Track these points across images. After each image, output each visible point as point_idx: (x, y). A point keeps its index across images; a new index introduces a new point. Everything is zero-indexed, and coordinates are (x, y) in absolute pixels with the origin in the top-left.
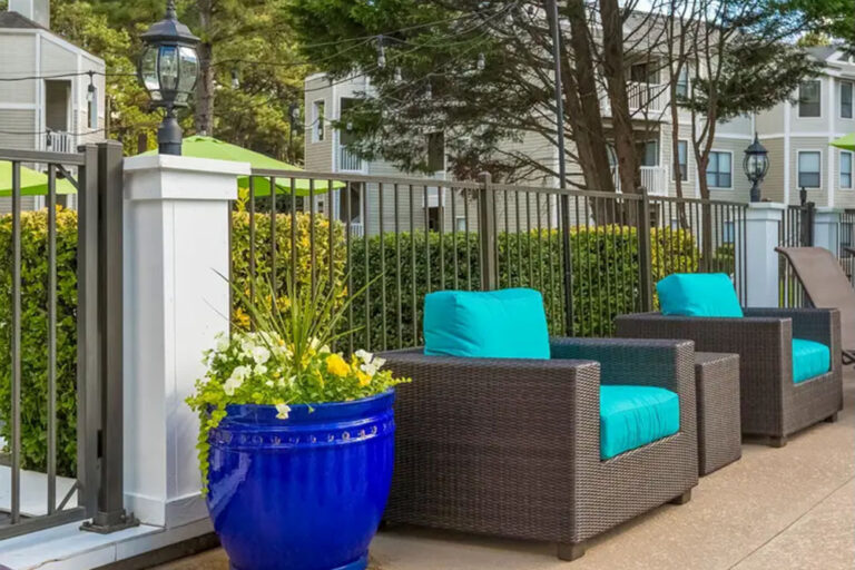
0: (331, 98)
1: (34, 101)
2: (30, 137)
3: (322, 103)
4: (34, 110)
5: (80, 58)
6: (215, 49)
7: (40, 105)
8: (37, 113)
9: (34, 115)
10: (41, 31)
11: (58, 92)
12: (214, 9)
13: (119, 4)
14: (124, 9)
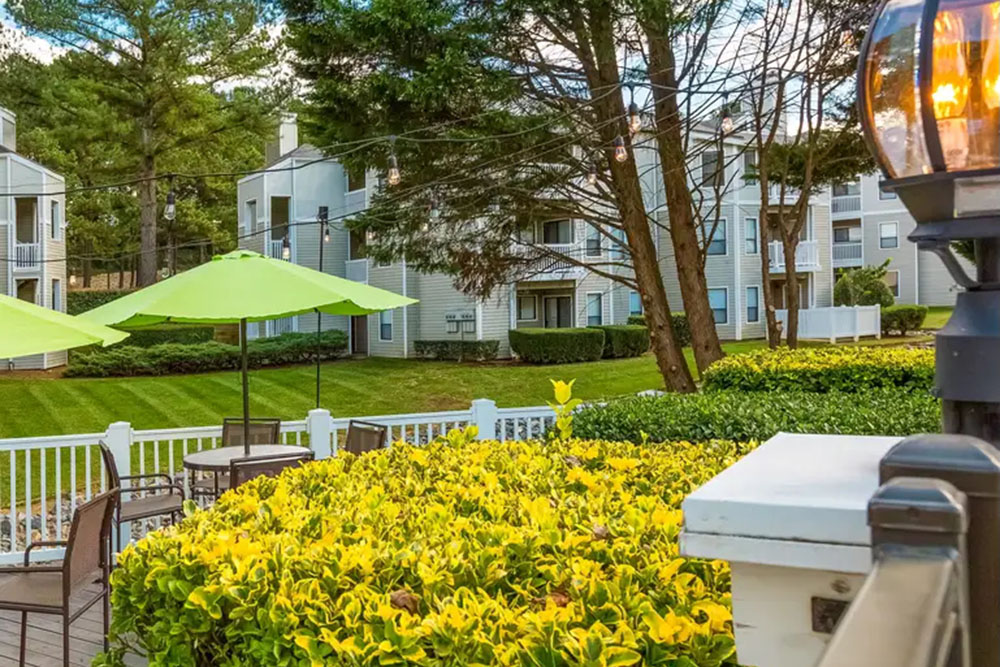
0: (263, 196)
1: (6, 218)
2: (4, 263)
3: (254, 202)
4: (6, 226)
5: (44, 175)
6: (157, 159)
7: (12, 222)
8: (9, 228)
9: (7, 230)
10: (12, 155)
11: (26, 207)
12: (155, 125)
13: (77, 127)
14: (81, 130)
